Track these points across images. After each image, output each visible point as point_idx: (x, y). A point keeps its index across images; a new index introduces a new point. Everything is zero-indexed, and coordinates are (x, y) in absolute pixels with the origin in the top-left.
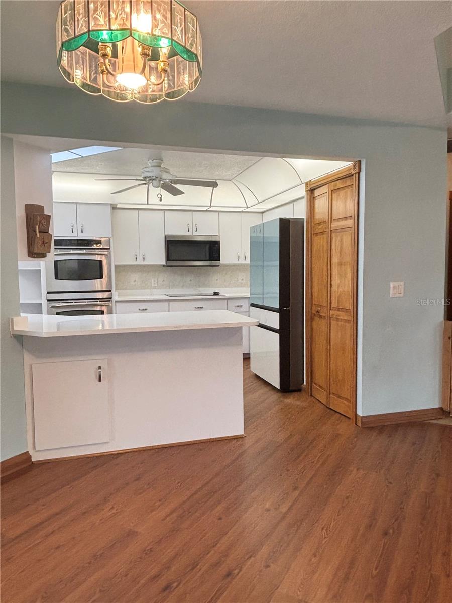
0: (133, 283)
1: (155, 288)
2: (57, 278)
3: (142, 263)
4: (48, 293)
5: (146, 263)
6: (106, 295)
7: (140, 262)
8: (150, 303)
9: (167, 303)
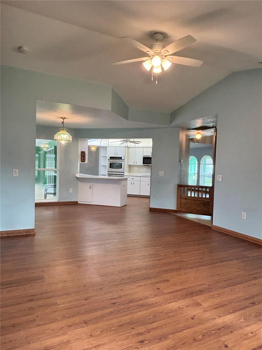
0: (135, 171)
1: (142, 172)
2: (110, 168)
3: (136, 164)
4: (108, 172)
5: (137, 164)
6: (123, 173)
7: (135, 164)
8: (135, 177)
9: (140, 177)
